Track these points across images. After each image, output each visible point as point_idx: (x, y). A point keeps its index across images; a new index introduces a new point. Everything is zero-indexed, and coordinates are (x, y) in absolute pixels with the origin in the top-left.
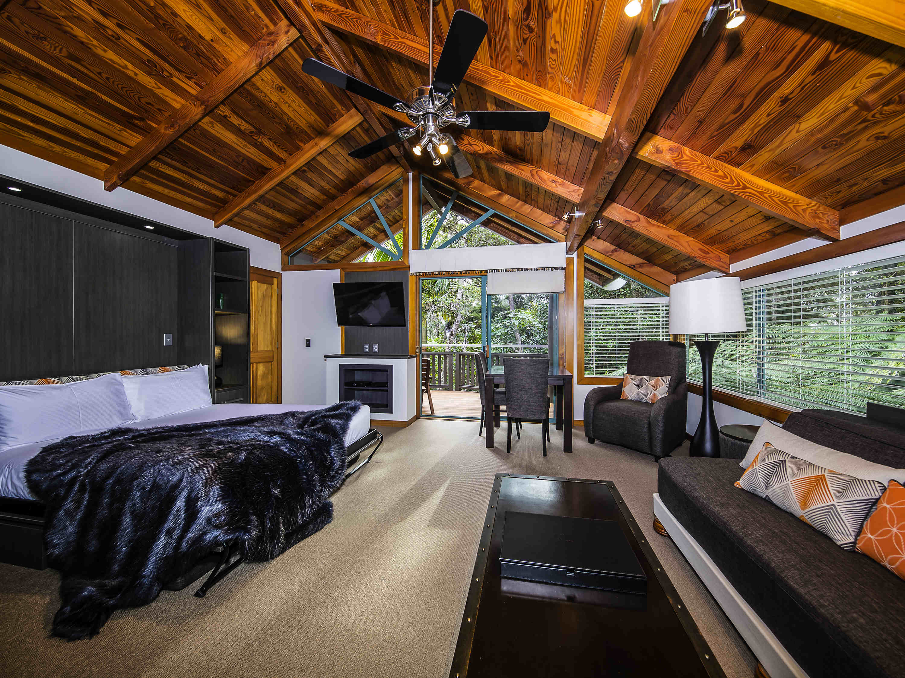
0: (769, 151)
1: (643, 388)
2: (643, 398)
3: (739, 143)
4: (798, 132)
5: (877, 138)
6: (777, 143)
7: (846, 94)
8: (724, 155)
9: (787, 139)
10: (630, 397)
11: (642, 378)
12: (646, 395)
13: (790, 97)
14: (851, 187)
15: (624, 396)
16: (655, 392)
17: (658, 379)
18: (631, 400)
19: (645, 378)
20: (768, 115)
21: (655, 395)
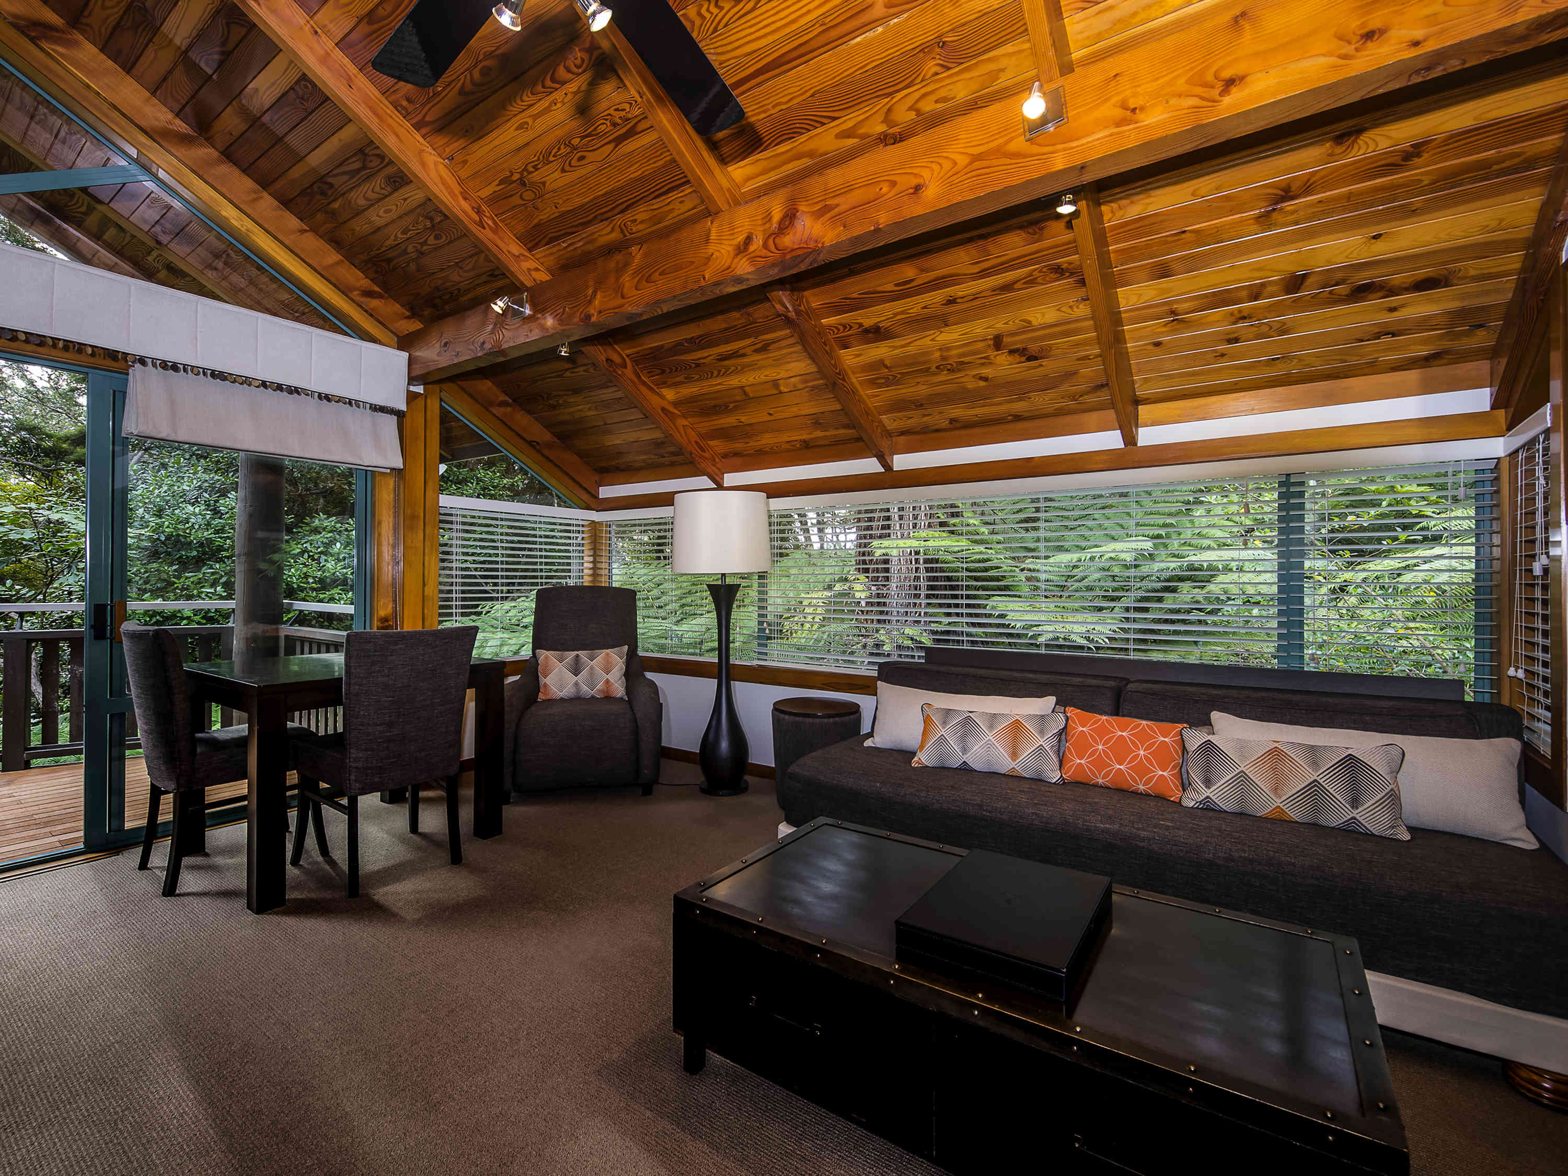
0: (889, 347)
1: (584, 673)
2: (585, 690)
3: (868, 323)
4: (933, 340)
5: (981, 378)
6: (903, 343)
7: (997, 326)
8: (840, 327)
9: (918, 343)
10: (562, 694)
11: (577, 656)
12: (592, 685)
13: (958, 301)
14: (925, 416)
15: (545, 694)
16: (607, 676)
17: (608, 654)
18: (562, 699)
19: (582, 654)
20: (925, 307)
21: (607, 681)
